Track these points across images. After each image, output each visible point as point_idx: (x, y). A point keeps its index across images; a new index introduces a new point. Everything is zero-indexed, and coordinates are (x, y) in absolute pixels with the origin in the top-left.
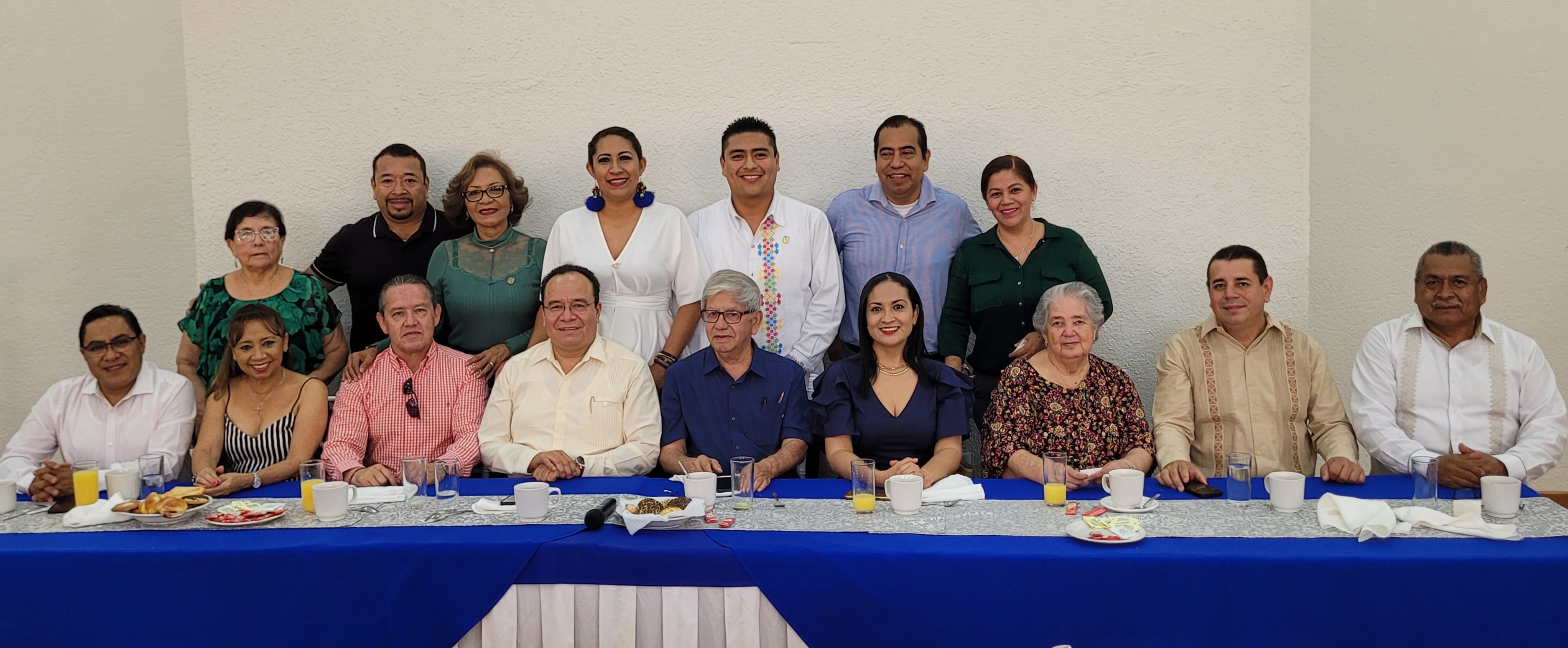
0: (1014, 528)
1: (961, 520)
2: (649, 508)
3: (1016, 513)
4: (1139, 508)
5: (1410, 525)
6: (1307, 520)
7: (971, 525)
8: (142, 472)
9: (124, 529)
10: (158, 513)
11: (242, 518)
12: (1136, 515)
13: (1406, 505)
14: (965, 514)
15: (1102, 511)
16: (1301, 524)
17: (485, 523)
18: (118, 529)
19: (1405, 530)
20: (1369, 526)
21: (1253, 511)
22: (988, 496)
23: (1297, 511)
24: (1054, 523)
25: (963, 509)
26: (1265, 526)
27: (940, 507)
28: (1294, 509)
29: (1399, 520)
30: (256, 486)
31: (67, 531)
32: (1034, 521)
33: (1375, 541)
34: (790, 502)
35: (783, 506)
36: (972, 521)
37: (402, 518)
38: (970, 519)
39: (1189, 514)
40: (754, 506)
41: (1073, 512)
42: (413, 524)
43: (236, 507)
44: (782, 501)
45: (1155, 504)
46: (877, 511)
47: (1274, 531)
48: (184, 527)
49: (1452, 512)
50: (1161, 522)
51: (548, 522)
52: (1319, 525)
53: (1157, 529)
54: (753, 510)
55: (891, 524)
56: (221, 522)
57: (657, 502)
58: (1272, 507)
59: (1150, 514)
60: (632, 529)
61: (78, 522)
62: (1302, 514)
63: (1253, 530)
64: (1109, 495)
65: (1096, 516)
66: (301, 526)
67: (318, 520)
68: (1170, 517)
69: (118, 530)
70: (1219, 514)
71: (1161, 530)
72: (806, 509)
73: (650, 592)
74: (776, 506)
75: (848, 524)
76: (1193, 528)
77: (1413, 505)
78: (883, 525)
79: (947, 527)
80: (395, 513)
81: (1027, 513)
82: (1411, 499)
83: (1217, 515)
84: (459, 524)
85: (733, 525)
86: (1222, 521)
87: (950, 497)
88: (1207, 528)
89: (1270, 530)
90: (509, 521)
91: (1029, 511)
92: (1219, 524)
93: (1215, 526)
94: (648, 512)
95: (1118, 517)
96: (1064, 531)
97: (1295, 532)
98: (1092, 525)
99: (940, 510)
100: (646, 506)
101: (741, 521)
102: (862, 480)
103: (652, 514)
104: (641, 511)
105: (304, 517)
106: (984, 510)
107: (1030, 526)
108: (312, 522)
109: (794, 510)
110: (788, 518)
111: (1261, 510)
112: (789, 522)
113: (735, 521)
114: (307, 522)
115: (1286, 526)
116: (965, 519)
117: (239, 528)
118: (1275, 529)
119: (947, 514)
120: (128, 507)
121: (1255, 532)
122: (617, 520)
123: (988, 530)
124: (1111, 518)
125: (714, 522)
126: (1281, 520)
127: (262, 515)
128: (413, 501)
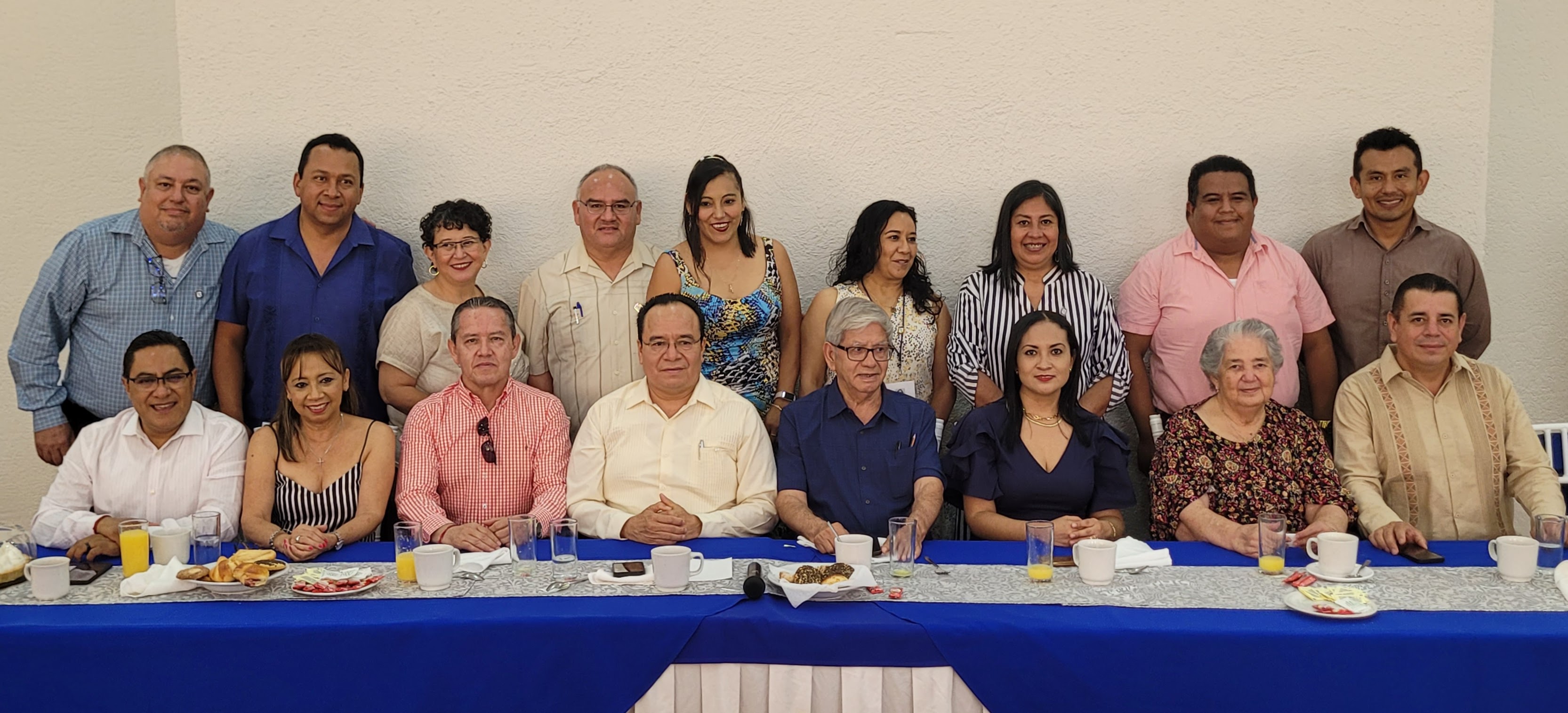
0: (1221, 600)
2: (808, 577)
4: (1353, 577)
6: (1545, 590)
7: (1171, 597)
8: (195, 531)
9: (195, 599)
10: (236, 581)
11: (334, 585)
12: (1353, 584)
14: (1158, 583)
15: (1312, 579)
16: (1540, 594)
18: (187, 599)
21: (1479, 579)
22: (1175, 563)
23: (1529, 580)
25: (1153, 576)
26: (1502, 598)
27: (1124, 575)
28: (1527, 577)
30: (338, 549)
31: (126, 602)
34: (952, 569)
35: (947, 572)
36: (1170, 591)
37: (518, 587)
38: (1167, 588)
39: (1409, 583)
40: (915, 573)
42: (534, 594)
43: (318, 573)
44: (943, 568)
45: (1369, 572)
47: (1516, 603)
48: (268, 597)
50: (1384, 593)
51: (690, 592)
52: (1562, 596)
53: (1383, 602)
54: (915, 577)
55: (1082, 595)
56: (311, 591)
57: (817, 570)
58: (1500, 575)
59: (1369, 584)
60: (795, 601)
61: (136, 592)
62: (1536, 583)
63: (1490, 603)
65: (1310, 585)
66: (403, 595)
67: (420, 588)
68: (1392, 588)
69: (188, 601)
70: (1443, 583)
71: (1389, 602)
72: (974, 576)
73: (828, 673)
74: (938, 574)
75: (1034, 595)
76: (1421, 598)
78: (1073, 596)
79: (1146, 598)
80: (505, 581)
81: (1225, 581)
83: (1442, 585)
84: (591, 595)
85: (903, 596)
86: (1451, 591)
88: (1439, 600)
89: (1509, 602)
90: (646, 592)
91: (1226, 578)
92: (1450, 596)
93: (1445, 597)
94: (808, 582)
95: (1339, 587)
96: (1282, 603)
97: (1540, 604)
98: (1312, 597)
99: (1128, 578)
100: (805, 575)
101: (910, 591)
102: (1040, 544)
103: (815, 582)
104: (800, 580)
105: (399, 585)
106: (1177, 577)
107: (1238, 597)
108: (414, 591)
109: (962, 578)
110: (961, 588)
111: (1488, 579)
112: (965, 592)
113: (904, 591)
114: (409, 591)
115: (1525, 597)
116: (1159, 587)
117: (334, 599)
118: (1513, 601)
119: (1137, 582)
120: (197, 573)
121: (1495, 605)
122: (772, 589)
123: (1194, 602)
124: (1330, 588)
125: (880, 592)
126: (1517, 590)
127: (357, 583)
128: (520, 566)
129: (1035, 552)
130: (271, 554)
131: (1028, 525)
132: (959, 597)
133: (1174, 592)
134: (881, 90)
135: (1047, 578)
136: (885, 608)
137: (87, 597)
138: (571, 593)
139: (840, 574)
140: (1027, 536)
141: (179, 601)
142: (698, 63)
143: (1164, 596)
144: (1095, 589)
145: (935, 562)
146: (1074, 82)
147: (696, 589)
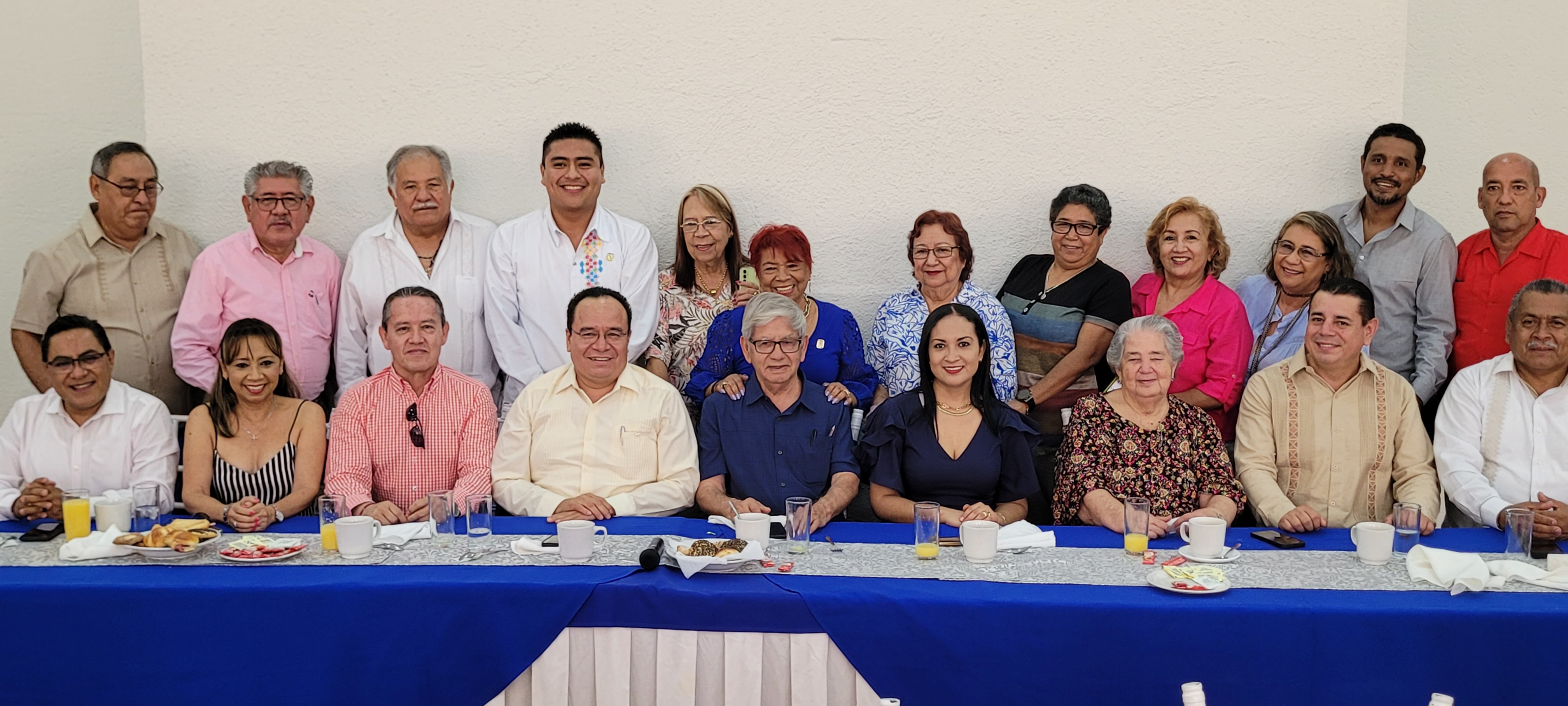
0: (1090, 577)
1: (1034, 568)
2: (703, 550)
3: (1091, 562)
4: (1220, 558)
5: (1504, 579)
6: (1396, 573)
7: (1046, 573)
8: (136, 502)
9: (130, 563)
10: (167, 546)
11: (259, 553)
12: (1217, 565)
13: (1498, 559)
14: (1037, 562)
15: (1182, 560)
16: (1390, 576)
17: (526, 563)
19: (1498, 584)
20: (1463, 579)
21: (1339, 562)
22: (1059, 544)
23: (1386, 563)
24: (1132, 572)
25: (1034, 556)
26: (1352, 578)
27: (1008, 555)
28: (1382, 561)
29: (1492, 574)
31: (67, 564)
32: (1110, 570)
33: (1468, 595)
34: (847, 546)
35: (841, 551)
36: (1045, 569)
37: (433, 556)
38: (1043, 567)
40: (810, 550)
41: (1151, 561)
42: (447, 563)
43: (248, 542)
44: (839, 546)
45: (1236, 554)
46: (943, 557)
47: (1364, 584)
48: (197, 563)
49: (1546, 566)
50: (1245, 573)
51: (593, 563)
52: (1409, 577)
53: (1241, 581)
54: (809, 553)
55: (961, 571)
56: (237, 556)
57: (712, 544)
58: (1358, 559)
59: (1232, 565)
60: (688, 572)
61: (76, 555)
62: (1389, 566)
63: (1341, 582)
64: (1188, 544)
65: (1178, 565)
66: (324, 562)
67: (341, 557)
68: (1253, 568)
69: (124, 564)
71: (1245, 581)
72: (866, 554)
73: (712, 638)
74: (833, 551)
75: (915, 571)
76: (1278, 579)
77: (1505, 559)
78: (952, 572)
79: (1020, 575)
80: (422, 551)
81: (1101, 561)
82: (1503, 552)
83: (1301, 567)
84: (499, 564)
85: (793, 569)
86: (1308, 572)
87: (1020, 544)
88: (1293, 579)
89: (1358, 582)
90: (551, 562)
91: (1104, 559)
92: (1305, 576)
93: (1301, 578)
94: (703, 555)
95: (1200, 566)
96: (1144, 580)
97: (1385, 584)
98: (1174, 575)
99: (1009, 557)
100: (700, 548)
101: (801, 566)
102: (927, 524)
103: (709, 555)
104: (695, 553)
105: (323, 553)
106: (1057, 557)
107: (1107, 575)
108: (335, 559)
109: (854, 555)
110: (849, 563)
111: (1347, 562)
112: (851, 567)
113: (794, 565)
114: (330, 559)
115: (1374, 578)
116: (1037, 566)
117: (258, 564)
118: (1363, 581)
119: (1018, 561)
120: (131, 540)
121: (1343, 584)
122: (669, 561)
123: (1064, 578)
124: (1192, 567)
125: (772, 566)
126: (1369, 572)
127: (281, 551)
128: (439, 539)
129: (922, 532)
130: (205, 523)
131: (917, 506)
132: (845, 571)
133: (1048, 569)
134: (816, 94)
135: (934, 556)
136: (773, 581)
137: (31, 560)
138: (481, 563)
139: (735, 548)
140: (915, 516)
141: (113, 564)
142: (641, 66)
143: (1039, 573)
144: (975, 566)
145: (833, 541)
146: (1003, 89)
147: (598, 560)
